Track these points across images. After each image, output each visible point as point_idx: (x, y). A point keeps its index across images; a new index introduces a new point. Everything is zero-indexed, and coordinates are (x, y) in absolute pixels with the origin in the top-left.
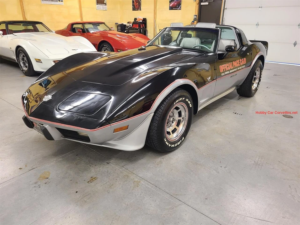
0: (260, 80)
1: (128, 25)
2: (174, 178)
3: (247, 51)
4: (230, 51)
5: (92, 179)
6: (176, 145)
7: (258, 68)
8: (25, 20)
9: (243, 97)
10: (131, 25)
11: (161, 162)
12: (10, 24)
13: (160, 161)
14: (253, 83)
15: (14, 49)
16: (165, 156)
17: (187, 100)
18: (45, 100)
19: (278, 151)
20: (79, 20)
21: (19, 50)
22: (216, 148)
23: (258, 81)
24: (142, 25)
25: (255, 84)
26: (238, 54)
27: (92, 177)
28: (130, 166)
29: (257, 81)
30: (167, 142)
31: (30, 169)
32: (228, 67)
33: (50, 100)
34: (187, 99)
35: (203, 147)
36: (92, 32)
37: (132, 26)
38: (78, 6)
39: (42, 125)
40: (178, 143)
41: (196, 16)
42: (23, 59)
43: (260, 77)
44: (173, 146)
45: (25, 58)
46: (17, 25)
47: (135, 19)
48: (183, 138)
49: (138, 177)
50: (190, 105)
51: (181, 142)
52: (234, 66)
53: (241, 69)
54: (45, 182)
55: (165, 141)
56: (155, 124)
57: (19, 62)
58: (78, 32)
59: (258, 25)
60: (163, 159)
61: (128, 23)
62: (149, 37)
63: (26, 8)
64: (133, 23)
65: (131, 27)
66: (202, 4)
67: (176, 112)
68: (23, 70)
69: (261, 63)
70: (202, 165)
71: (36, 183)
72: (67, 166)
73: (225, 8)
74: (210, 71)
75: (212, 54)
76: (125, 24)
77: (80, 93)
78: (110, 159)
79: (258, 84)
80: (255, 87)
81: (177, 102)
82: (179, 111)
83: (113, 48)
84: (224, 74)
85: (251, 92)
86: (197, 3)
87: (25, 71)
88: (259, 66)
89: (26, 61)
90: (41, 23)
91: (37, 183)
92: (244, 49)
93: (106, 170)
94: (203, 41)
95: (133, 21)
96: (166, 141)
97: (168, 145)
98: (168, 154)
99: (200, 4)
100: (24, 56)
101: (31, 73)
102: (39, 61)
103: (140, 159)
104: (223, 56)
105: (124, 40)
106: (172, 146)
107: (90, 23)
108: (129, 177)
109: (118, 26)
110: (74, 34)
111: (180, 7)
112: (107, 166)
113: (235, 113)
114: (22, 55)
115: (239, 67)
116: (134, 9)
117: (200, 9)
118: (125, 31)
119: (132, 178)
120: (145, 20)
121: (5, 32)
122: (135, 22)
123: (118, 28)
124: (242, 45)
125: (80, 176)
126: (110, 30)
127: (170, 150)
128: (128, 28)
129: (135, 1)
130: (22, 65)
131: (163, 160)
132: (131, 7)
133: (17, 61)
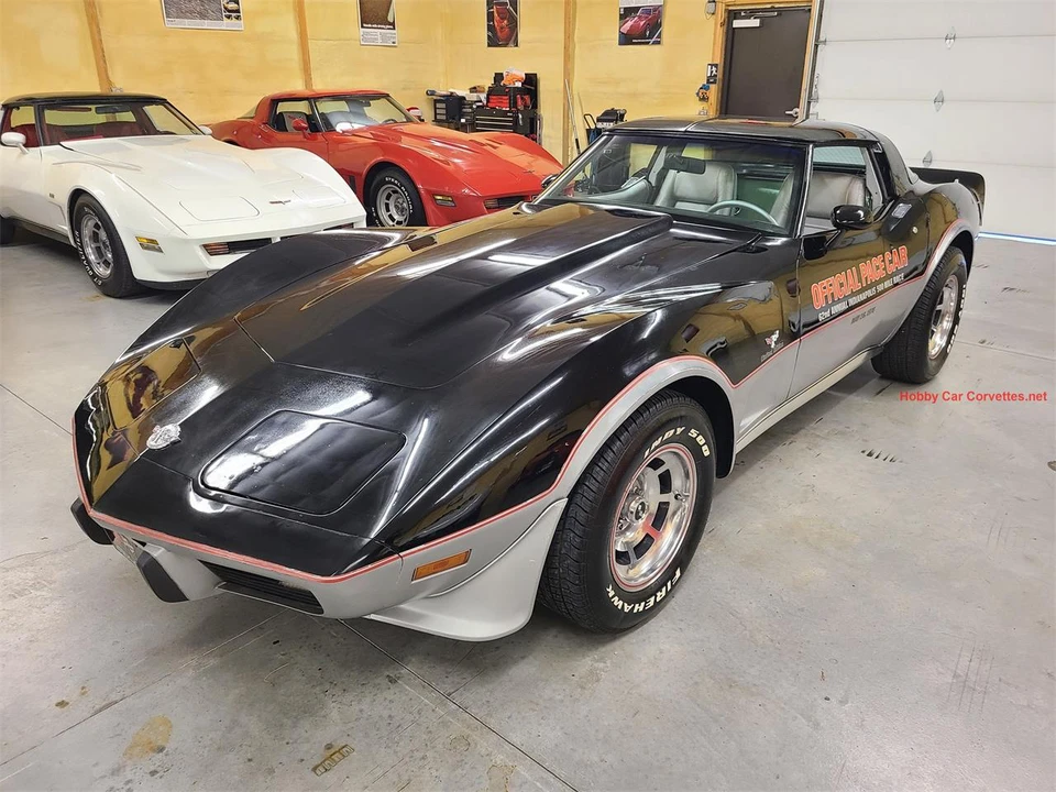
0: (956, 321)
1: (473, 97)
2: (647, 753)
3: (911, 218)
4: (849, 228)
5: (334, 754)
6: (652, 603)
7: (952, 280)
8: (105, 92)
9: (896, 384)
10: (483, 97)
11: (594, 676)
12: (53, 109)
13: (591, 672)
14: (933, 332)
15: (64, 200)
16: (609, 647)
17: (693, 433)
18: (153, 443)
19: (1042, 623)
20: (297, 86)
21: (81, 203)
22: (802, 610)
23: (950, 325)
24: (522, 98)
25: (939, 335)
26: (880, 233)
27: (329, 747)
28: (478, 694)
29: (945, 324)
30: (616, 598)
31: (97, 707)
32: (842, 285)
33: (174, 443)
34: (693, 431)
35: (754, 605)
36: (341, 127)
37: (488, 102)
38: (293, 34)
39: (144, 544)
40: (659, 594)
41: (716, 66)
42: (95, 237)
43: (958, 308)
44: (639, 608)
45: (103, 235)
46: (76, 110)
47: (498, 77)
48: (678, 573)
49: (507, 747)
50: (705, 448)
51: (669, 588)
52: (864, 280)
53: (890, 288)
54: (152, 768)
55: (611, 594)
56: (572, 537)
57: (82, 247)
58: (295, 128)
59: (939, 100)
60: (602, 660)
61: (474, 90)
62: (546, 145)
63: (109, 44)
64: (491, 92)
65: (482, 107)
66: (737, 24)
67: (652, 479)
68: (94, 276)
69: (961, 259)
70: (754, 690)
71: (116, 772)
72: (237, 691)
73: (822, 39)
74: (776, 300)
75: (784, 239)
76: (460, 93)
77: (287, 415)
78: (402, 660)
79: (951, 333)
80: (937, 349)
81: (656, 448)
82: (661, 470)
83: (416, 188)
84: (827, 314)
85: (926, 364)
86: (720, 21)
87: (101, 279)
88: (956, 268)
89: (104, 243)
90: (162, 102)
91: (119, 770)
92: (901, 211)
93: (386, 713)
94: (744, 171)
95: (488, 82)
96: (613, 597)
97: (620, 607)
98: (620, 637)
99: (730, 23)
100: (96, 226)
101: (124, 286)
102: (151, 245)
103: (515, 662)
104: (823, 246)
105: (456, 161)
106: (635, 611)
107: (335, 97)
108: (472, 745)
109: (436, 101)
110: (281, 136)
111: (659, 37)
112: (389, 695)
113: (870, 455)
114: (91, 224)
115: (882, 281)
116: (493, 42)
117: (729, 47)
118: (463, 121)
119: (483, 751)
120: (531, 81)
121: (35, 136)
122: (498, 87)
123: (436, 108)
124: (892, 196)
125: (283, 739)
126: (409, 120)
127: (629, 623)
128: (471, 108)
129: (496, 14)
130: (92, 257)
131: (601, 665)
132: (484, 34)
133: (75, 241)
